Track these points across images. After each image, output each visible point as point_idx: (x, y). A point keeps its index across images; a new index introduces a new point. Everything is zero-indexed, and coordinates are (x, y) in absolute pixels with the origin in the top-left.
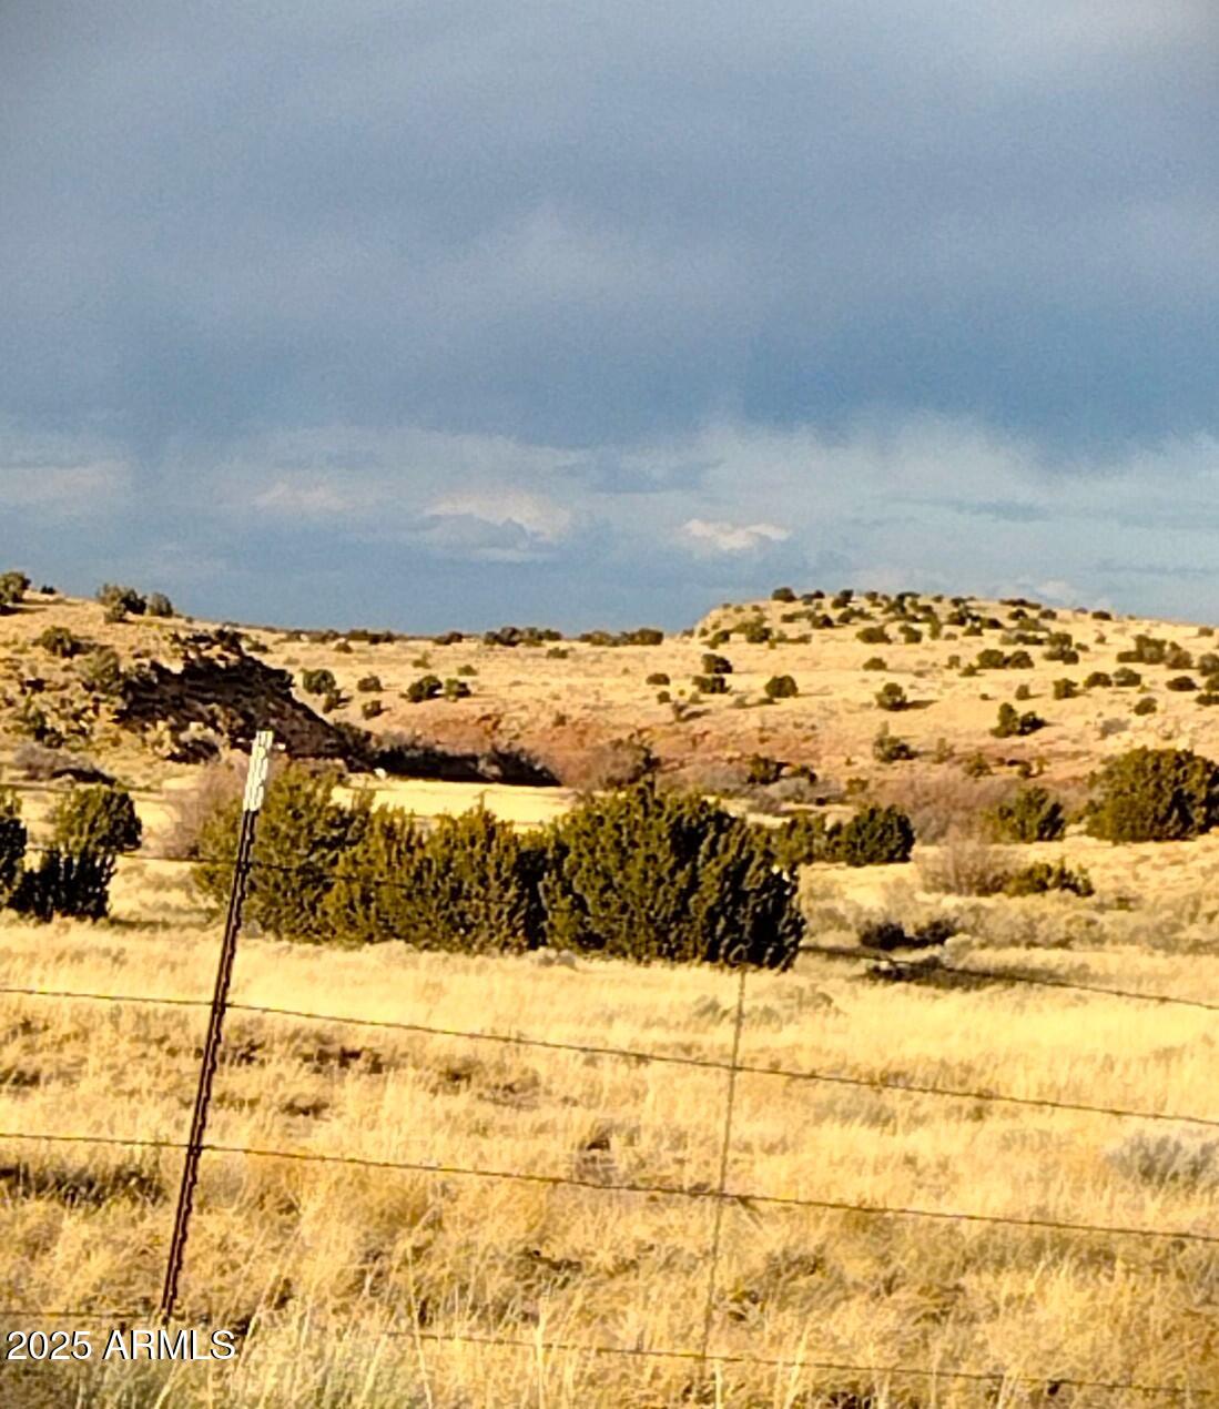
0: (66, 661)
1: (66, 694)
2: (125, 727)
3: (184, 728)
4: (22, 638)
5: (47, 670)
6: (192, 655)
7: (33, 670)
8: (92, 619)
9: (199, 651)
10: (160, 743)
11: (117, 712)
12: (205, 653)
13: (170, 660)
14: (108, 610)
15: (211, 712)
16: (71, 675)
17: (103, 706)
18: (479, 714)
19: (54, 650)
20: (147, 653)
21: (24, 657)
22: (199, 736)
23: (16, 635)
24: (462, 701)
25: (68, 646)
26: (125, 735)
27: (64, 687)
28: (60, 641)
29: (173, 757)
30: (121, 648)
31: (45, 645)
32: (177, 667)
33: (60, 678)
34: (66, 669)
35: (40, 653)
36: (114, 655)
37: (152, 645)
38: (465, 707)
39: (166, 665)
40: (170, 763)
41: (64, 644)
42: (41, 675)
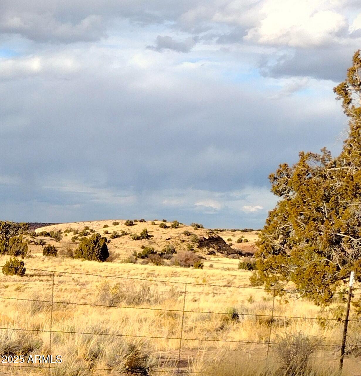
0: (188, 237)
1: (188, 243)
2: (199, 249)
3: (209, 249)
4: (180, 233)
5: (185, 238)
6: (210, 236)
7: (182, 238)
8: (191, 229)
9: (210, 235)
10: (205, 252)
11: (198, 246)
12: (212, 235)
13: (206, 236)
14: (194, 228)
15: (213, 246)
16: (189, 239)
17: (195, 245)
18: (251, 245)
19: (186, 235)
20: (202, 235)
21: (181, 236)
22: (212, 250)
23: (179, 232)
24: (247, 243)
25: (188, 234)
26: (199, 250)
27: (188, 241)
28: (187, 233)
29: (208, 254)
30: (197, 234)
31: (184, 234)
32: (207, 238)
33: (187, 240)
34: (188, 238)
35: (183, 235)
36: (196, 236)
37: (203, 234)
38: (248, 244)
39: (205, 237)
40: (208, 255)
41: (187, 234)
42: (184, 239)
